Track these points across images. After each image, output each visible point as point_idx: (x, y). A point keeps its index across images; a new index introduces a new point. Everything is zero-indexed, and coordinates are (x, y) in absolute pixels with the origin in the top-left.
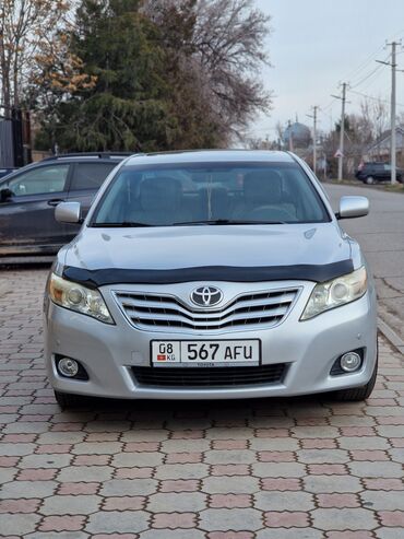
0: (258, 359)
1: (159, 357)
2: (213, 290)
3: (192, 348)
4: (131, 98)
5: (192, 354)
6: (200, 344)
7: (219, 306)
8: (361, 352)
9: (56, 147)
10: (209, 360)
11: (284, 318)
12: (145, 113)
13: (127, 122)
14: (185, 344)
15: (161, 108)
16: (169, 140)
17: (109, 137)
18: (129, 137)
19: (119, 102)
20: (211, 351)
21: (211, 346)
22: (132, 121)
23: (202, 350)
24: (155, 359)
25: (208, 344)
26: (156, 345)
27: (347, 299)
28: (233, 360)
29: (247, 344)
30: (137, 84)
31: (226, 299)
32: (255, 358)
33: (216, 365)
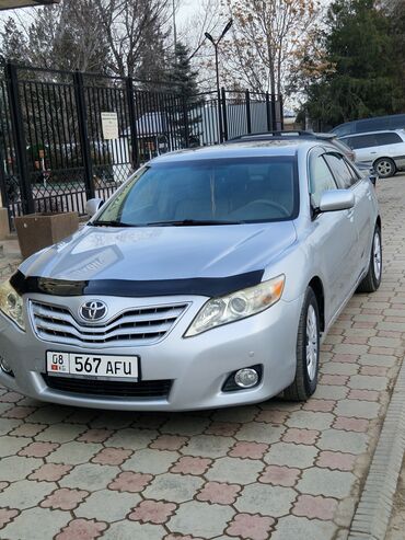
0: (136, 376)
1: (52, 366)
2: (99, 305)
3: (79, 360)
4: (364, 77)
5: (79, 367)
6: (85, 357)
7: (104, 320)
8: (259, 368)
9: (307, 119)
10: (93, 373)
11: (166, 335)
12: (375, 88)
13: (361, 97)
14: (73, 356)
15: (387, 83)
16: (394, 109)
17: (347, 109)
18: (362, 107)
19: (354, 81)
20: (94, 365)
21: (95, 360)
22: (364, 96)
23: (86, 363)
24: (49, 369)
25: (92, 357)
26: (50, 354)
27: (244, 314)
28: (114, 375)
29: (127, 360)
30: (369, 66)
31: (110, 314)
32: (135, 374)
33: (99, 379)
